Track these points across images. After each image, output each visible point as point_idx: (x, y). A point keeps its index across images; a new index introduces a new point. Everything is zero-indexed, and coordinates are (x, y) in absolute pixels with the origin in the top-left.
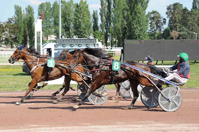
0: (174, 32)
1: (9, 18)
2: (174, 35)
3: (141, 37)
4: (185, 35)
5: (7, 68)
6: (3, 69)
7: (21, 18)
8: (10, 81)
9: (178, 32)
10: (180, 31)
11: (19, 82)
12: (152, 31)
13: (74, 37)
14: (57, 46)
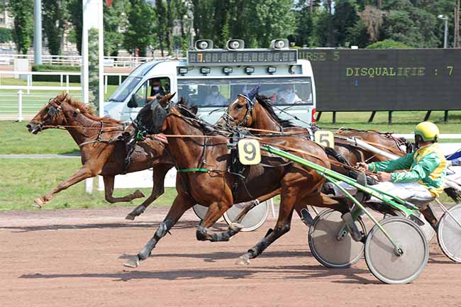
0: (371, 12)
2: (369, 21)
3: (272, 26)
4: (400, 21)
9: (383, 10)
12: (302, 7)
13: (233, 46)
14: (185, 71)
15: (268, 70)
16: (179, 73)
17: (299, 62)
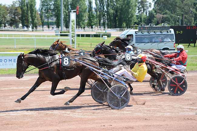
4: (167, 18)
10: (164, 14)
13: (151, 25)
14: (137, 32)
15: (161, 32)
16: (136, 33)
17: (170, 29)
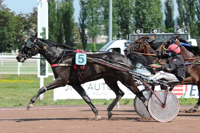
1: (34, 8)
5: (11, 79)
6: (4, 80)
7: (53, 8)
8: (6, 96)
11: (19, 97)
13: (154, 32)
16: (126, 45)
17: (190, 40)
